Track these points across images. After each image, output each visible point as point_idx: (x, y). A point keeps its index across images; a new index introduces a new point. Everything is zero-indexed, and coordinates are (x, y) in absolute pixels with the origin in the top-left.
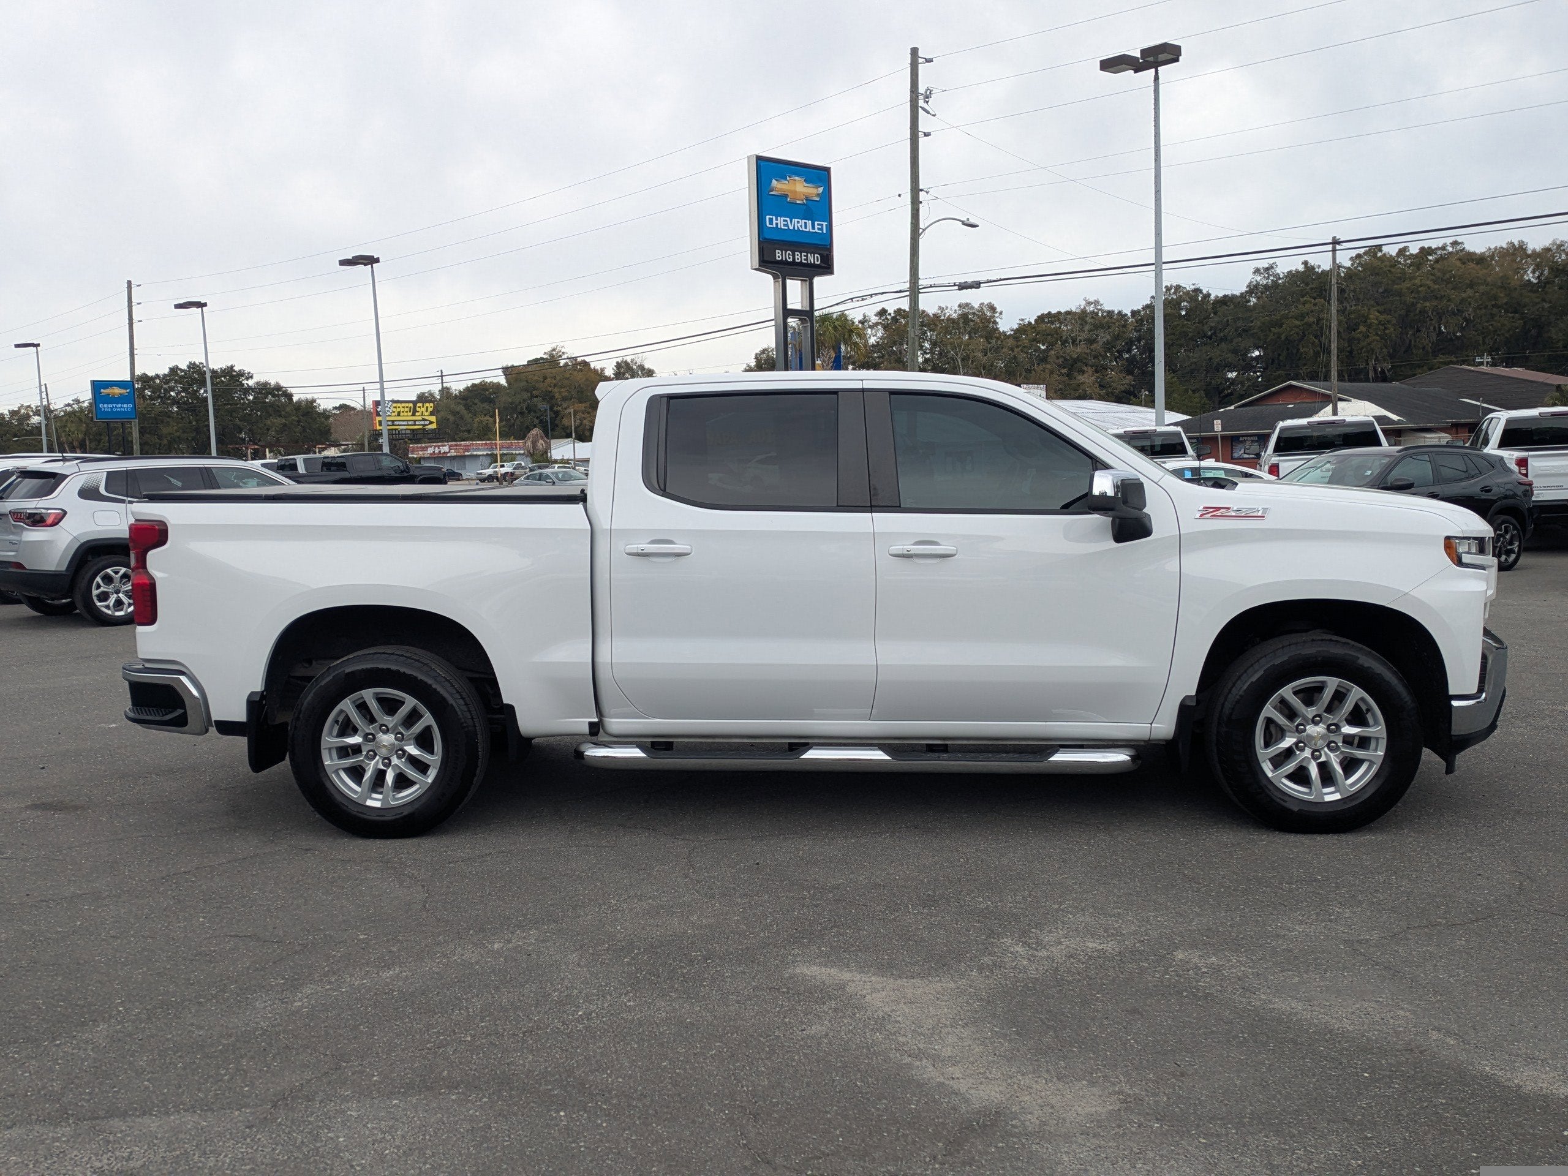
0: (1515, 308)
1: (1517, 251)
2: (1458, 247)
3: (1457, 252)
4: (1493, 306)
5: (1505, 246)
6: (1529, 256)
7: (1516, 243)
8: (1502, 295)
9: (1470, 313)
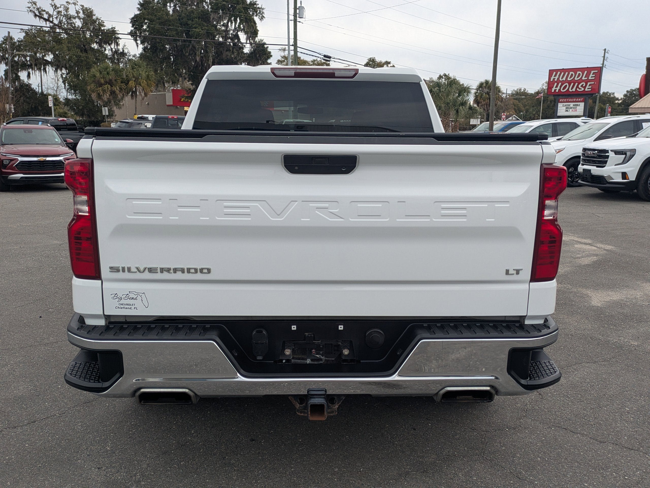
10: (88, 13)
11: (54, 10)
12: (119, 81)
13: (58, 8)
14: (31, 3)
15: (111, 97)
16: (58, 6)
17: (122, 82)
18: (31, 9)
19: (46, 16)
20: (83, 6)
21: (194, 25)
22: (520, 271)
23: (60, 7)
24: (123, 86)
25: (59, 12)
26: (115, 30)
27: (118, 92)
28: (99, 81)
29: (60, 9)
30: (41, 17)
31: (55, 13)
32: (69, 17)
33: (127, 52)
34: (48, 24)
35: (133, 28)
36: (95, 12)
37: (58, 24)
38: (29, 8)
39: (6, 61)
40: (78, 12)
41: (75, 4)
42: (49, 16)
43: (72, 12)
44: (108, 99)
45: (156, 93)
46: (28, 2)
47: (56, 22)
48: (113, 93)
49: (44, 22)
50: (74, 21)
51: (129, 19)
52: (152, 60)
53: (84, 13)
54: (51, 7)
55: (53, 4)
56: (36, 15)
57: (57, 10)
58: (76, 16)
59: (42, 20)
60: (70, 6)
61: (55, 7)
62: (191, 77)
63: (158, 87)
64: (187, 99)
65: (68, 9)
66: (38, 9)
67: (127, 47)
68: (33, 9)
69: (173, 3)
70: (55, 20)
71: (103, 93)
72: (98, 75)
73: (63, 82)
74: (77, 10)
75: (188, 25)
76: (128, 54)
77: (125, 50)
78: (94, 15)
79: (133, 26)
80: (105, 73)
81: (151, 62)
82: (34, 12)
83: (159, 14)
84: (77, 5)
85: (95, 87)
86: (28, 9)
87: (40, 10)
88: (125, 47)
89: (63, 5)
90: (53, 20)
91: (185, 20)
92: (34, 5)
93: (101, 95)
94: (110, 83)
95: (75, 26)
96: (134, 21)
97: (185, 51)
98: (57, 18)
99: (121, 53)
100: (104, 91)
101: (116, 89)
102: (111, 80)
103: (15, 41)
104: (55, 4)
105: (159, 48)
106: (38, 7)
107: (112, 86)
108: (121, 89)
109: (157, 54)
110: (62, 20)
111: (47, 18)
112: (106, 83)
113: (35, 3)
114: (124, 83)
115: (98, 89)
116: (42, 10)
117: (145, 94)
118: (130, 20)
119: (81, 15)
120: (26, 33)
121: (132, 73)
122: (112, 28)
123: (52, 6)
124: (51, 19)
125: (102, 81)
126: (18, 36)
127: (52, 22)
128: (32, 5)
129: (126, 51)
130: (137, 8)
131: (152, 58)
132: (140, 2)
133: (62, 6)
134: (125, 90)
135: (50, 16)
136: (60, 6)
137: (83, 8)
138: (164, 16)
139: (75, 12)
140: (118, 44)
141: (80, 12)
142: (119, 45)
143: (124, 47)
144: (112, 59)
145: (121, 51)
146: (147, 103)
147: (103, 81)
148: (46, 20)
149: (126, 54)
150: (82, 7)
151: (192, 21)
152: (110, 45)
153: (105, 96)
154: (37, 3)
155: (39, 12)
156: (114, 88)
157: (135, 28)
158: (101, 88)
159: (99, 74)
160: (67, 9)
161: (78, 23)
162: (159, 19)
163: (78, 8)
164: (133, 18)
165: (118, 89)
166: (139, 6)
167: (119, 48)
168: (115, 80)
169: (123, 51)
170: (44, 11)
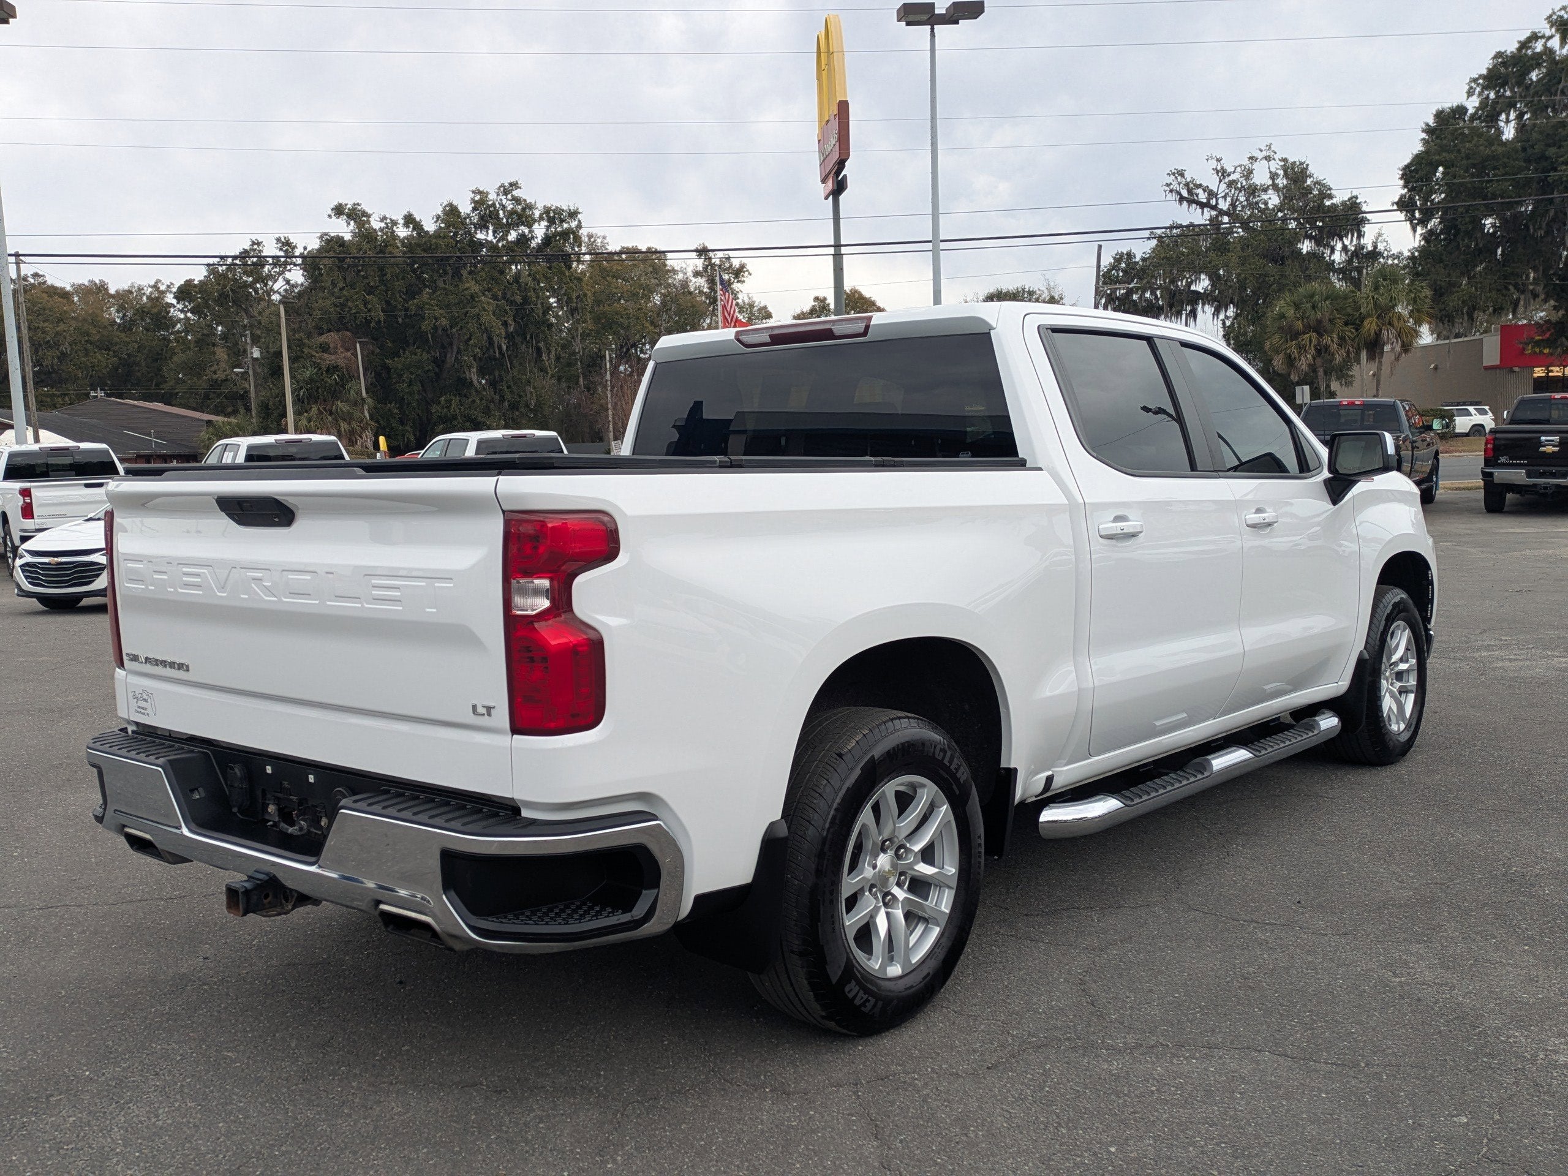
0: (106, 345)
1: (98, 290)
2: (40, 280)
3: (40, 284)
4: (86, 341)
5: (87, 283)
6: (112, 296)
7: (97, 282)
8: (94, 332)
9: (66, 347)
10: (1296, 174)
11: (1220, 181)
12: (1339, 323)
13: (1229, 175)
14: (1174, 174)
15: (1319, 361)
16: (1230, 169)
17: (1346, 324)
18: (1171, 187)
19: (1202, 197)
20: (1285, 160)
21: (1562, 156)
22: (492, 710)
23: (1234, 172)
24: (1350, 332)
25: (1231, 184)
26: (1358, 201)
27: (1334, 347)
28: (1291, 327)
29: (1233, 177)
30: (1192, 201)
31: (1223, 186)
32: (1252, 191)
33: (1383, 249)
34: (1208, 213)
35: (1406, 190)
36: (1311, 170)
37: (1229, 209)
38: (1168, 185)
39: (1115, 303)
40: (1273, 176)
41: (1268, 158)
42: (1209, 195)
43: (1261, 177)
44: (1310, 365)
45: (1447, 341)
46: (1168, 174)
47: (1224, 205)
48: (1321, 351)
49: (1199, 211)
50: (1265, 197)
51: (1399, 169)
52: (1441, 261)
53: (1286, 175)
54: (1215, 175)
55: (1219, 168)
56: (1182, 199)
57: (1227, 180)
58: (1268, 186)
59: (1194, 206)
60: (1256, 166)
61: (1222, 173)
62: (1554, 289)
63: (1453, 326)
64: (1539, 346)
65: (1250, 172)
66: (1187, 185)
67: (1384, 236)
68: (1175, 186)
69: (1515, 111)
70: (1221, 201)
71: (1298, 353)
72: (1291, 312)
73: (1224, 336)
74: (1273, 170)
75: (1547, 158)
76: (1386, 252)
77: (1379, 244)
78: (1310, 176)
79: (1405, 186)
80: (1309, 305)
81: (1437, 266)
82: (1179, 193)
83: (1467, 145)
84: (1274, 159)
85: (1283, 340)
86: (1167, 188)
87: (1191, 185)
88: (1380, 238)
89: (1240, 166)
90: (1217, 203)
91: (1538, 148)
92: (1179, 178)
93: (1295, 358)
94: (1318, 328)
95: (1267, 208)
96: (1411, 171)
97: (1534, 226)
98: (1225, 197)
99: (1369, 253)
100: (1301, 348)
101: (1331, 341)
102: (1319, 322)
103: (1137, 259)
104: (1222, 168)
105: (1463, 228)
106: (1188, 180)
107: (1320, 335)
108: (1342, 339)
109: (1459, 245)
110: (1237, 200)
111: (1205, 201)
112: (1308, 328)
113: (1181, 174)
114: (1353, 324)
115: (1290, 344)
116: (1194, 185)
117: (1403, 346)
118: (1401, 173)
119: (1282, 182)
120: (1160, 238)
121: (1373, 298)
122: (1352, 198)
123: (1218, 172)
124: (1213, 202)
125: (1299, 325)
126: (1142, 249)
127: (1214, 208)
128: (1176, 178)
129: (1381, 247)
130: (1422, 140)
131: (1444, 257)
132: (1427, 125)
133: (1238, 169)
134: (1353, 340)
135: (1211, 194)
136: (1233, 169)
137: (1285, 165)
138: (1482, 148)
139: (1268, 175)
140: (1360, 235)
141: (1277, 175)
142: (1364, 236)
143: (1377, 239)
144: (1344, 272)
145: (1370, 248)
146: (1432, 366)
147: (1301, 326)
148: (1203, 206)
149: (1380, 254)
150: (1283, 163)
151: (1560, 147)
152: (1341, 239)
153: (1303, 359)
154: (1186, 173)
155: (1190, 191)
156: (1326, 340)
157: (1409, 190)
158: (1294, 342)
159: (1293, 312)
160: (1248, 173)
161: (1273, 200)
162: (1468, 157)
163: (1275, 166)
164: (1407, 167)
165: (1335, 339)
166: (1424, 135)
167: (1362, 242)
168: (1330, 320)
169: (1375, 247)
170: (1200, 186)
